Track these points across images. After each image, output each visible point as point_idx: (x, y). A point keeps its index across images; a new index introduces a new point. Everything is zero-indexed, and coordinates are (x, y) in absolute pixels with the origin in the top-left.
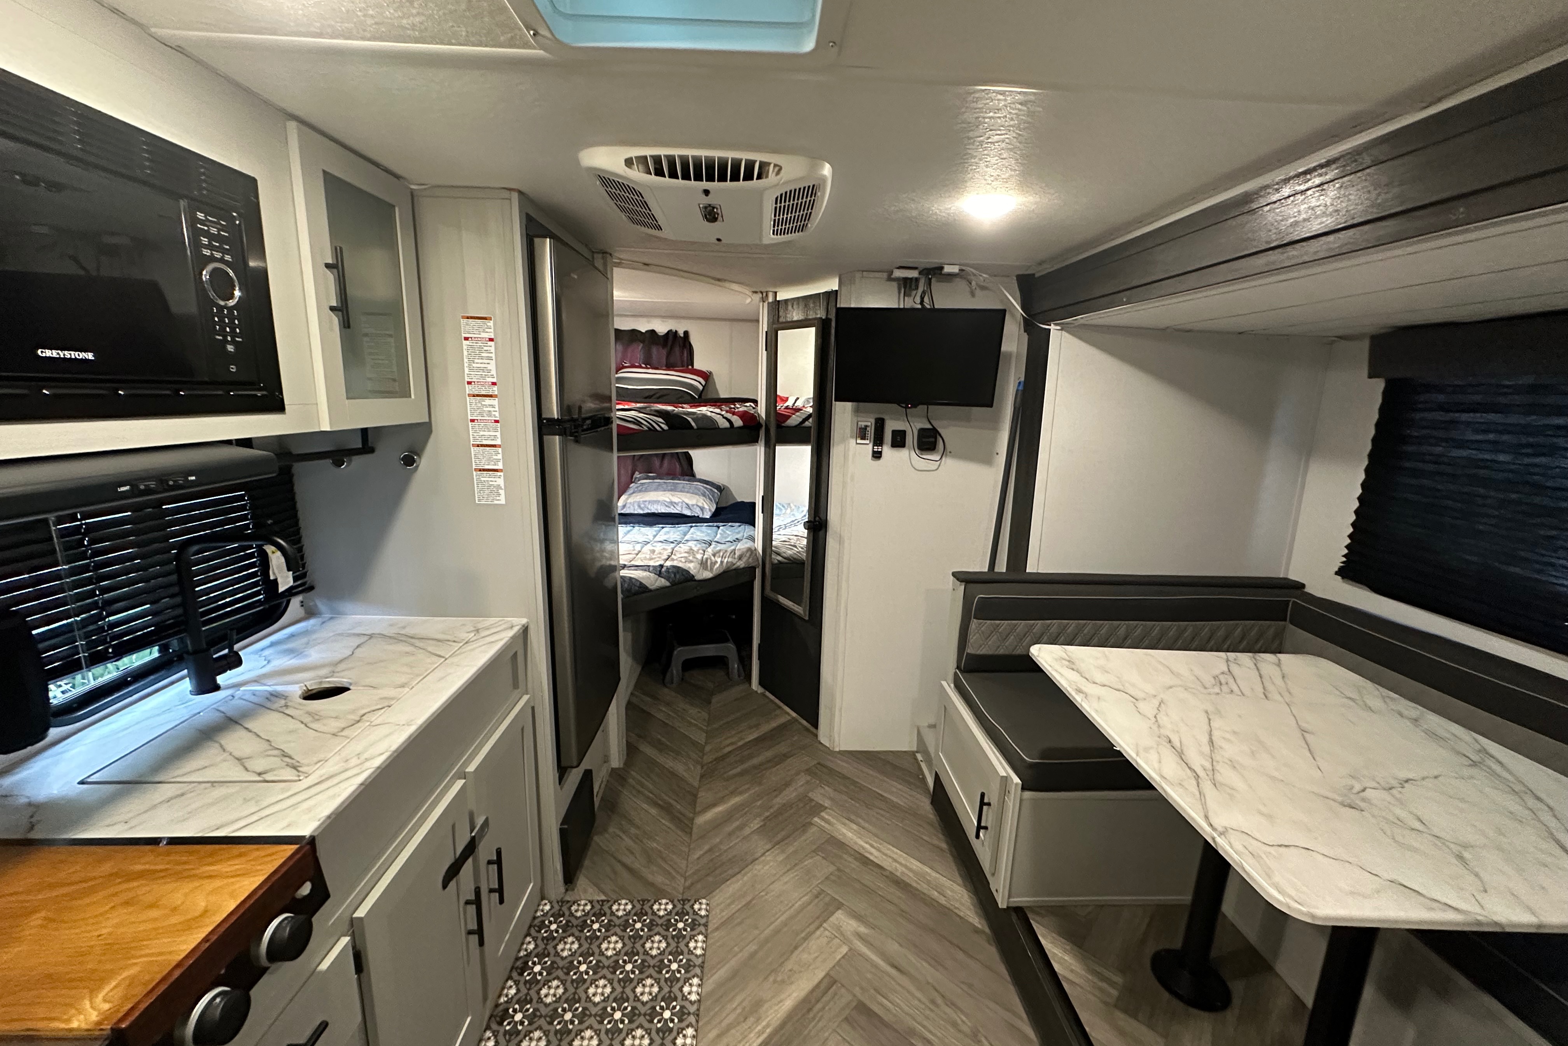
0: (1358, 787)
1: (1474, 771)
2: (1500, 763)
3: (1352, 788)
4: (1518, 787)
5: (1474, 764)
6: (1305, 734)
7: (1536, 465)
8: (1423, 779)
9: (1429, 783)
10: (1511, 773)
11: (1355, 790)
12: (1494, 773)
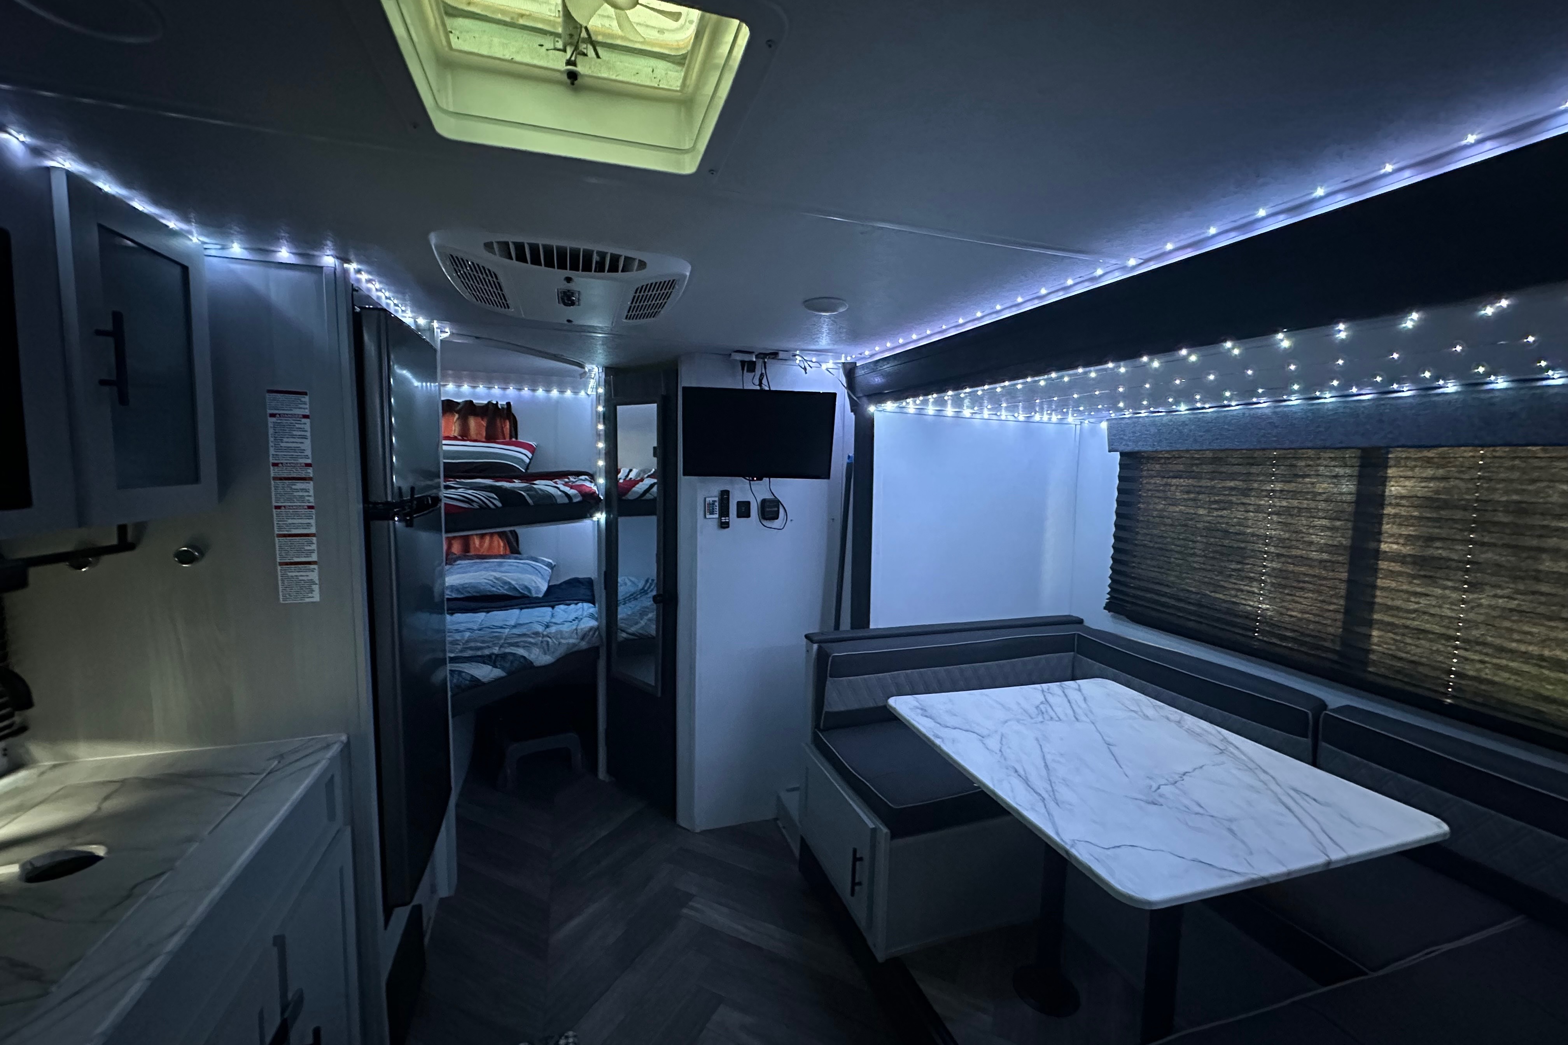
0: (1155, 786)
1: (1223, 758)
2: (1237, 748)
3: (1151, 787)
4: (1252, 766)
5: (1222, 752)
6: (1110, 747)
7: (1222, 517)
8: (1195, 769)
9: (1197, 772)
10: (1245, 755)
11: (1154, 788)
12: (1236, 758)
